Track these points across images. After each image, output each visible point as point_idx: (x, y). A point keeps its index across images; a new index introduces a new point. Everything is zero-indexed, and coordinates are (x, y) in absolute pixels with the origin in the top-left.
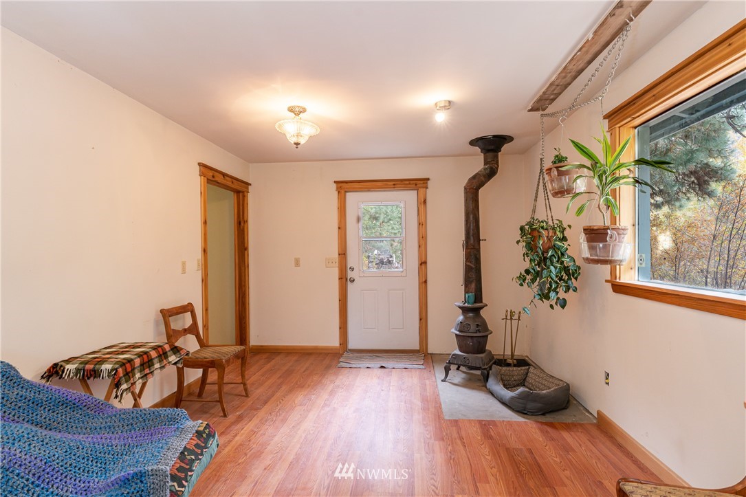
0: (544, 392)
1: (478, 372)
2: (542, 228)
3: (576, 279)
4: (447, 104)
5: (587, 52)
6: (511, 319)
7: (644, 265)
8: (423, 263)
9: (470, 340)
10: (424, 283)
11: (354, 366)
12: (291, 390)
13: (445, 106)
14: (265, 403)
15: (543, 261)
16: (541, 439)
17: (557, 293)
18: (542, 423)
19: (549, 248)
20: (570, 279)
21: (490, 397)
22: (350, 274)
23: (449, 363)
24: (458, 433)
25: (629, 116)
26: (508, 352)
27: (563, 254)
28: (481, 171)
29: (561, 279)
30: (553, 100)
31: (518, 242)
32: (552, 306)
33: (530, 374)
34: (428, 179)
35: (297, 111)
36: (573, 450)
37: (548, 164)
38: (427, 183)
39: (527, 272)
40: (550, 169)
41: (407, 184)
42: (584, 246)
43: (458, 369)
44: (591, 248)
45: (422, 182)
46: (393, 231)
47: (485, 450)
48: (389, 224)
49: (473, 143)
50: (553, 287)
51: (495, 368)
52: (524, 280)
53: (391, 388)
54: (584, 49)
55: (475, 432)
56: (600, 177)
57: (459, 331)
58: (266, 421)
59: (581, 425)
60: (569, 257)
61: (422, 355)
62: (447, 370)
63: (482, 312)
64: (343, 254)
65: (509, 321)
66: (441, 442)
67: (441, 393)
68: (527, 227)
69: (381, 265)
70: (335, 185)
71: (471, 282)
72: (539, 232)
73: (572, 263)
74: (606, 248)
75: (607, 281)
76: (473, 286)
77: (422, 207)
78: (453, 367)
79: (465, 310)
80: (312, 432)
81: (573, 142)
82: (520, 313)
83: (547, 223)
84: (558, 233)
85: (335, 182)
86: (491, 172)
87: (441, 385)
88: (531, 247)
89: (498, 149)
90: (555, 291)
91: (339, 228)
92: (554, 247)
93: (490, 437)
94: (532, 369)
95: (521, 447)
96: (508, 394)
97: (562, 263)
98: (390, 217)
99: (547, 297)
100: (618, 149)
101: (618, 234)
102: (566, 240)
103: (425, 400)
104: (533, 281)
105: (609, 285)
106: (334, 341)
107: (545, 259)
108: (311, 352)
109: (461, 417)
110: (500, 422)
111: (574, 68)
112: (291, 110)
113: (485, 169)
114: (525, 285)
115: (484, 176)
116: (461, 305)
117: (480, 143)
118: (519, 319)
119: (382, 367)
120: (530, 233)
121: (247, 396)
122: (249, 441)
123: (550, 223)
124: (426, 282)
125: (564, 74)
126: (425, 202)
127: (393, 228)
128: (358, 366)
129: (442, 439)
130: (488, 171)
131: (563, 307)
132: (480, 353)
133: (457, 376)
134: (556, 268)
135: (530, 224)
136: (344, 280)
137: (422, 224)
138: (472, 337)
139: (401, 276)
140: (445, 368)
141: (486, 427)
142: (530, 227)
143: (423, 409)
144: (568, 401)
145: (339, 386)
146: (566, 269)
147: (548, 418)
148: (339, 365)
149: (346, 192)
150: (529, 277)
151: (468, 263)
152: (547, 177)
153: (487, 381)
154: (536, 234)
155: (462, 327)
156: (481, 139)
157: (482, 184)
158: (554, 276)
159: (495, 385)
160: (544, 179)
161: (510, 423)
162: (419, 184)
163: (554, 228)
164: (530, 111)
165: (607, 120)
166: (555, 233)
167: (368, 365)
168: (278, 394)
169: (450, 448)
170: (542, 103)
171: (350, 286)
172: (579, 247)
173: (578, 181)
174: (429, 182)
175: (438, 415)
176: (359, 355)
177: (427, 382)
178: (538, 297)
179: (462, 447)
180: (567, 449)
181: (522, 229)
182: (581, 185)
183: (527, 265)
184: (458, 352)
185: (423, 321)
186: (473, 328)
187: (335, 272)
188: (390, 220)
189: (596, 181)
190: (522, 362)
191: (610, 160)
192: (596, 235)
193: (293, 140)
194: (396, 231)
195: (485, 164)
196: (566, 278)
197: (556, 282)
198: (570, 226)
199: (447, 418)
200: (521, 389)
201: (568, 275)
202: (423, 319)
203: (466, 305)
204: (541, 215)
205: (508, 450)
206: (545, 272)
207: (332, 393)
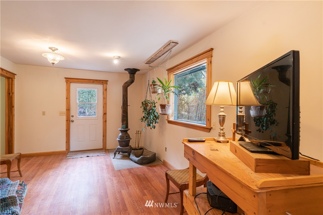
0: (148, 156)
1: (127, 154)
2: (149, 103)
3: (158, 119)
4: (118, 58)
5: (162, 52)
6: (138, 133)
7: (175, 115)
8: (105, 114)
9: (124, 142)
10: (105, 122)
11: (74, 157)
12: (45, 171)
13: (117, 58)
14: (33, 177)
15: (149, 114)
16: (147, 171)
17: (153, 124)
18: (148, 166)
19: (151, 109)
20: (156, 119)
21: (131, 161)
22: (72, 119)
23: (116, 151)
24: (121, 174)
25: (172, 72)
26: (137, 146)
27: (154, 112)
28: (128, 81)
29: (154, 119)
30: (153, 62)
31: (141, 107)
32: (151, 128)
33: (144, 152)
34: (108, 81)
35: (53, 50)
36: (156, 172)
37: (151, 83)
38: (107, 82)
39: (144, 117)
40: (151, 85)
41: (98, 82)
42: (160, 109)
43: (119, 154)
44: (162, 110)
45: (105, 82)
46: (85, 98)
47: (130, 177)
48: (83, 94)
49: (126, 70)
50: (152, 122)
51: (132, 151)
52: (143, 120)
53: (93, 163)
54: (161, 52)
55: (127, 172)
56: (164, 90)
57: (120, 139)
58: (36, 184)
59: (159, 165)
60: (156, 112)
61: (104, 150)
62: (115, 154)
63: (128, 132)
64: (68, 110)
65: (137, 134)
66: (115, 177)
67: (113, 162)
68: (144, 102)
69: (80, 114)
70: (65, 79)
71: (124, 121)
72: (148, 104)
73: (157, 114)
74: (165, 110)
75: (166, 120)
76: (125, 122)
77: (105, 92)
78: (117, 153)
79: (122, 131)
80: (61, 184)
81: (158, 78)
82: (141, 131)
83: (150, 101)
84: (153, 105)
85: (65, 78)
86: (132, 81)
87: (113, 160)
88: (145, 109)
89: (135, 73)
90: (152, 123)
91: (67, 98)
92: (152, 109)
93: (132, 173)
94: (144, 150)
95: (141, 174)
96: (137, 159)
97: (154, 114)
98: (83, 91)
99: (150, 126)
100: (170, 81)
101: (168, 107)
102: (156, 107)
103: (107, 165)
104: (146, 120)
105: (167, 121)
106: (64, 149)
107: (149, 113)
108: (51, 154)
109: (121, 169)
110: (134, 168)
111: (158, 55)
112: (50, 48)
113: (130, 80)
114: (143, 122)
115: (130, 83)
116: (121, 129)
117: (128, 70)
118: (141, 134)
119: (88, 156)
120: (145, 104)
121: (21, 176)
122: (30, 192)
123: (151, 101)
124: (106, 121)
125: (155, 56)
126: (106, 90)
127: (85, 97)
128: (77, 157)
129: (115, 176)
130: (131, 81)
131: (154, 128)
132: (127, 147)
133: (118, 156)
134: (152, 116)
135: (145, 101)
136: (69, 121)
137: (105, 98)
138: (124, 141)
139: (95, 119)
140: (114, 153)
141: (130, 170)
142: (145, 102)
143: (107, 169)
144: (155, 159)
145: (69, 166)
146: (155, 116)
147: (150, 165)
148: (67, 158)
149: (71, 83)
150: (144, 119)
151: (123, 114)
152: (150, 87)
153: (130, 156)
154: (147, 105)
155: (121, 138)
156: (129, 69)
157: (129, 86)
158: (152, 119)
159: (132, 157)
160: (149, 87)
161: (138, 168)
162: (104, 82)
163: (152, 103)
164: (145, 64)
165: (167, 71)
166: (152, 105)
167: (81, 157)
168: (39, 173)
169: (118, 178)
170: (149, 62)
171: (71, 124)
172: (159, 110)
173: (159, 90)
174: (108, 82)
175: (113, 169)
176: (76, 153)
177: (107, 159)
178: (147, 125)
179: (122, 178)
180: (155, 172)
181: (142, 103)
182: (160, 91)
183: (144, 115)
184: (119, 147)
185: (105, 137)
186: (125, 137)
187: (64, 118)
188: (84, 93)
189: (163, 91)
190: (141, 149)
191: (167, 85)
192: (163, 107)
193: (51, 62)
194: (87, 98)
195: (130, 78)
196: (155, 119)
197: (152, 120)
198: (157, 102)
199: (116, 170)
200: (141, 156)
201: (156, 118)
202: (105, 136)
203: (123, 129)
204: (148, 99)
205: (137, 175)
206: (149, 117)
207: (66, 169)
